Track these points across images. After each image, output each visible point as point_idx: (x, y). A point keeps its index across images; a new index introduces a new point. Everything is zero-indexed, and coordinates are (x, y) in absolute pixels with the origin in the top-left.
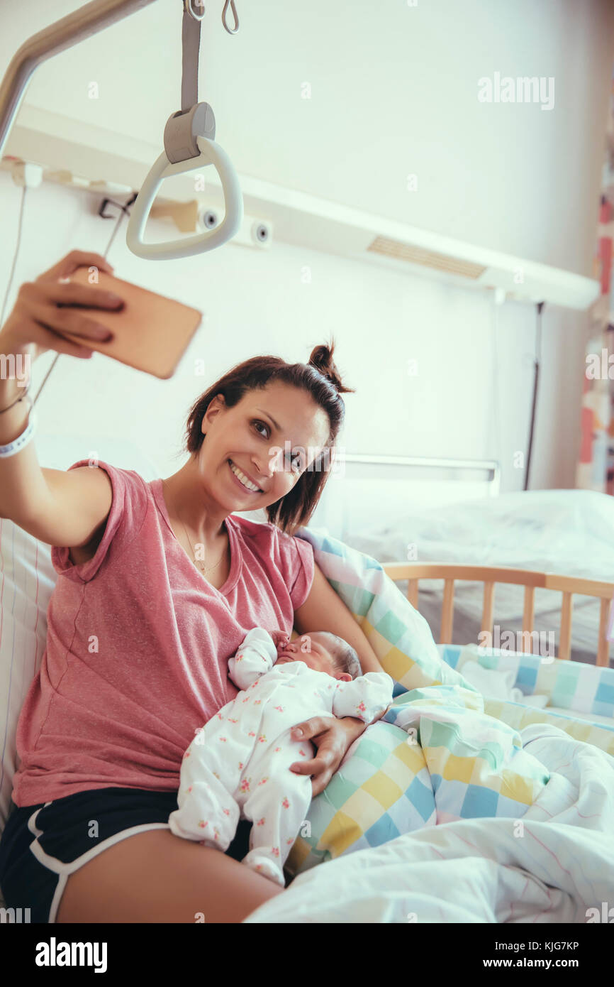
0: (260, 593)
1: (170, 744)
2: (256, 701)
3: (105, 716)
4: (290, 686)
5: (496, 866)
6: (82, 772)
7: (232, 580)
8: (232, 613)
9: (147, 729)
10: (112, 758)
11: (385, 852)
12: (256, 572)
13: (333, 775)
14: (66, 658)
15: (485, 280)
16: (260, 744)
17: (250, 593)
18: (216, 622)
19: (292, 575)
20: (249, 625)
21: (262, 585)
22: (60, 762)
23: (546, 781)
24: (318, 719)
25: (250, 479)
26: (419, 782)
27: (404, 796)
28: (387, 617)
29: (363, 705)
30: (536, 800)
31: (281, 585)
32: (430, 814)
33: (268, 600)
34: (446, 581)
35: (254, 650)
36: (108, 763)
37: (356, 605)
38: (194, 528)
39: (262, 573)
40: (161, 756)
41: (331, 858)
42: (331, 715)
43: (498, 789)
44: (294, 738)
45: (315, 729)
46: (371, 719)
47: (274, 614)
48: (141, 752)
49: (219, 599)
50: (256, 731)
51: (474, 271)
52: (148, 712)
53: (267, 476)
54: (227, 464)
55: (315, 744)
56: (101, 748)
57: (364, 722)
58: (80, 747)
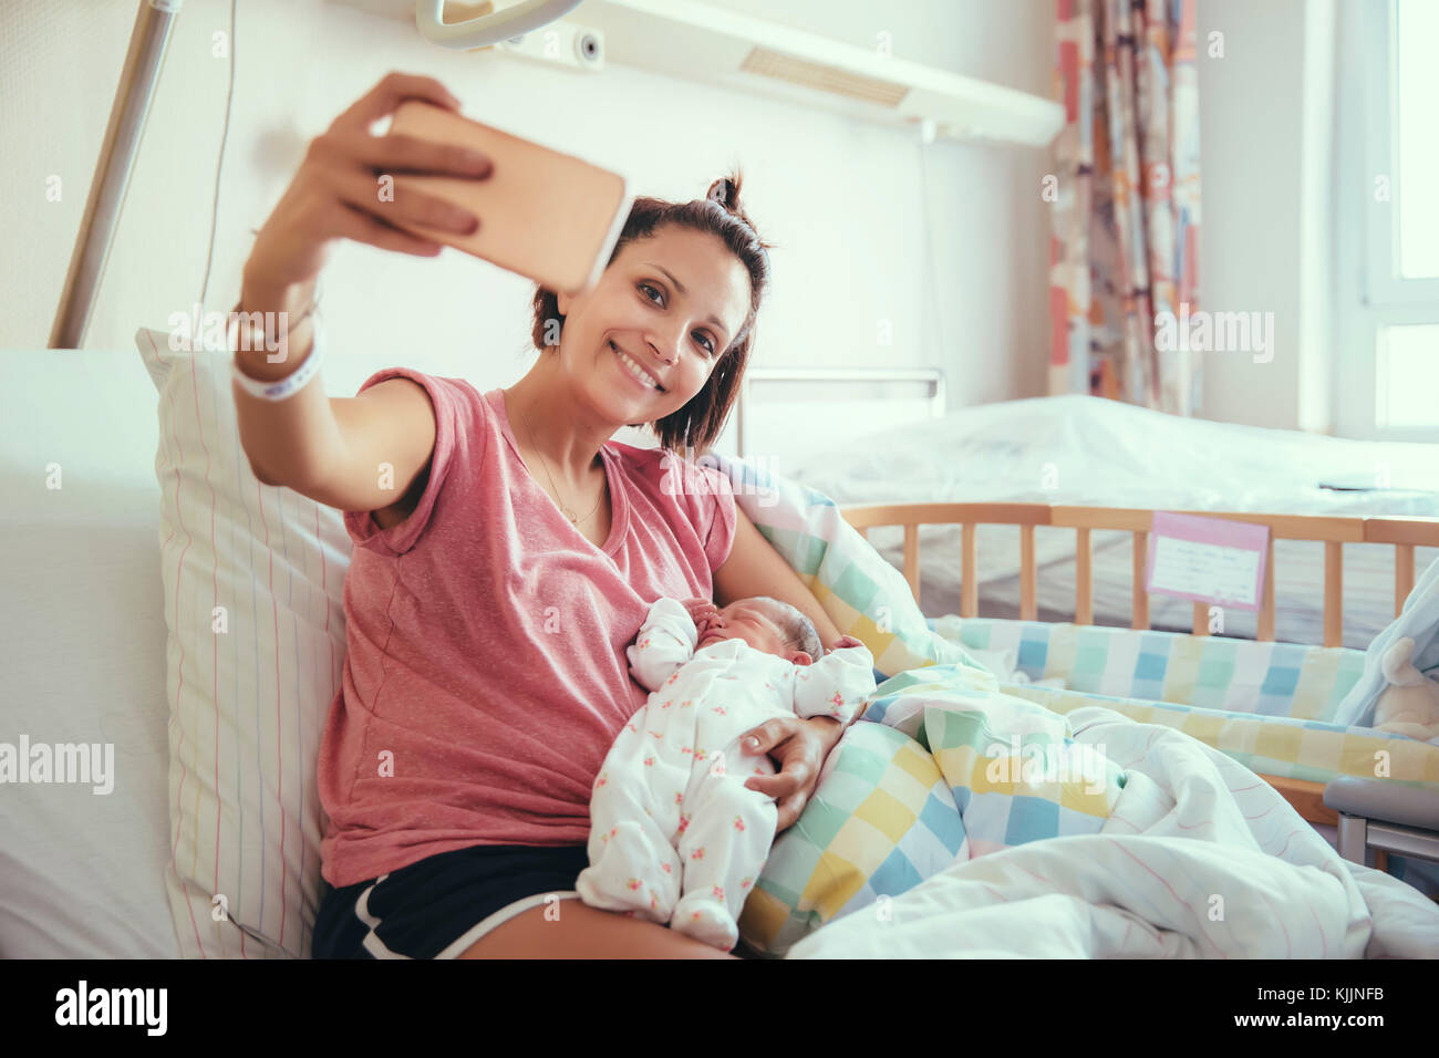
0: (661, 550)
1: (559, 776)
2: (684, 704)
3: (454, 743)
4: (730, 678)
5: (1087, 907)
6: (428, 827)
7: (617, 533)
8: (624, 578)
9: (520, 757)
10: (473, 802)
11: (919, 900)
12: (651, 519)
13: (808, 800)
14: (382, 663)
15: (907, 107)
16: (698, 763)
17: (646, 550)
18: (605, 595)
19: (705, 521)
20: (652, 598)
21: (662, 538)
22: (392, 816)
23: (1122, 784)
24: (776, 721)
25: (645, 369)
26: (936, 800)
27: (918, 822)
28: (848, 572)
29: (839, 696)
30: (1113, 810)
31: (690, 537)
32: (959, 846)
33: (674, 559)
34: (907, 527)
35: (665, 631)
36: (466, 811)
37: (801, 558)
38: (556, 458)
39: (659, 520)
40: (548, 795)
41: (821, 923)
42: (794, 716)
43: (1057, 799)
44: (747, 750)
45: (774, 736)
46: (851, 715)
47: (685, 580)
48: (513, 790)
49: (603, 559)
50: (691, 746)
51: (893, 94)
52: (518, 732)
53: (669, 362)
54: (610, 349)
55: (776, 759)
56: (453, 790)
57: (840, 723)
58: (420, 790)
